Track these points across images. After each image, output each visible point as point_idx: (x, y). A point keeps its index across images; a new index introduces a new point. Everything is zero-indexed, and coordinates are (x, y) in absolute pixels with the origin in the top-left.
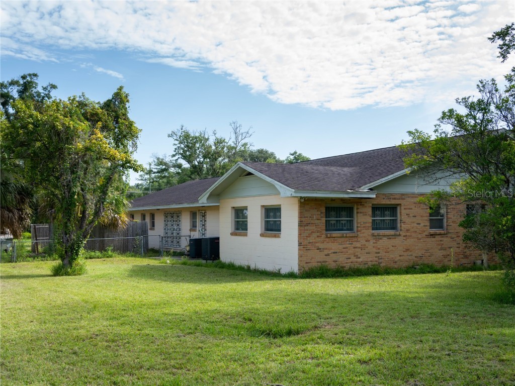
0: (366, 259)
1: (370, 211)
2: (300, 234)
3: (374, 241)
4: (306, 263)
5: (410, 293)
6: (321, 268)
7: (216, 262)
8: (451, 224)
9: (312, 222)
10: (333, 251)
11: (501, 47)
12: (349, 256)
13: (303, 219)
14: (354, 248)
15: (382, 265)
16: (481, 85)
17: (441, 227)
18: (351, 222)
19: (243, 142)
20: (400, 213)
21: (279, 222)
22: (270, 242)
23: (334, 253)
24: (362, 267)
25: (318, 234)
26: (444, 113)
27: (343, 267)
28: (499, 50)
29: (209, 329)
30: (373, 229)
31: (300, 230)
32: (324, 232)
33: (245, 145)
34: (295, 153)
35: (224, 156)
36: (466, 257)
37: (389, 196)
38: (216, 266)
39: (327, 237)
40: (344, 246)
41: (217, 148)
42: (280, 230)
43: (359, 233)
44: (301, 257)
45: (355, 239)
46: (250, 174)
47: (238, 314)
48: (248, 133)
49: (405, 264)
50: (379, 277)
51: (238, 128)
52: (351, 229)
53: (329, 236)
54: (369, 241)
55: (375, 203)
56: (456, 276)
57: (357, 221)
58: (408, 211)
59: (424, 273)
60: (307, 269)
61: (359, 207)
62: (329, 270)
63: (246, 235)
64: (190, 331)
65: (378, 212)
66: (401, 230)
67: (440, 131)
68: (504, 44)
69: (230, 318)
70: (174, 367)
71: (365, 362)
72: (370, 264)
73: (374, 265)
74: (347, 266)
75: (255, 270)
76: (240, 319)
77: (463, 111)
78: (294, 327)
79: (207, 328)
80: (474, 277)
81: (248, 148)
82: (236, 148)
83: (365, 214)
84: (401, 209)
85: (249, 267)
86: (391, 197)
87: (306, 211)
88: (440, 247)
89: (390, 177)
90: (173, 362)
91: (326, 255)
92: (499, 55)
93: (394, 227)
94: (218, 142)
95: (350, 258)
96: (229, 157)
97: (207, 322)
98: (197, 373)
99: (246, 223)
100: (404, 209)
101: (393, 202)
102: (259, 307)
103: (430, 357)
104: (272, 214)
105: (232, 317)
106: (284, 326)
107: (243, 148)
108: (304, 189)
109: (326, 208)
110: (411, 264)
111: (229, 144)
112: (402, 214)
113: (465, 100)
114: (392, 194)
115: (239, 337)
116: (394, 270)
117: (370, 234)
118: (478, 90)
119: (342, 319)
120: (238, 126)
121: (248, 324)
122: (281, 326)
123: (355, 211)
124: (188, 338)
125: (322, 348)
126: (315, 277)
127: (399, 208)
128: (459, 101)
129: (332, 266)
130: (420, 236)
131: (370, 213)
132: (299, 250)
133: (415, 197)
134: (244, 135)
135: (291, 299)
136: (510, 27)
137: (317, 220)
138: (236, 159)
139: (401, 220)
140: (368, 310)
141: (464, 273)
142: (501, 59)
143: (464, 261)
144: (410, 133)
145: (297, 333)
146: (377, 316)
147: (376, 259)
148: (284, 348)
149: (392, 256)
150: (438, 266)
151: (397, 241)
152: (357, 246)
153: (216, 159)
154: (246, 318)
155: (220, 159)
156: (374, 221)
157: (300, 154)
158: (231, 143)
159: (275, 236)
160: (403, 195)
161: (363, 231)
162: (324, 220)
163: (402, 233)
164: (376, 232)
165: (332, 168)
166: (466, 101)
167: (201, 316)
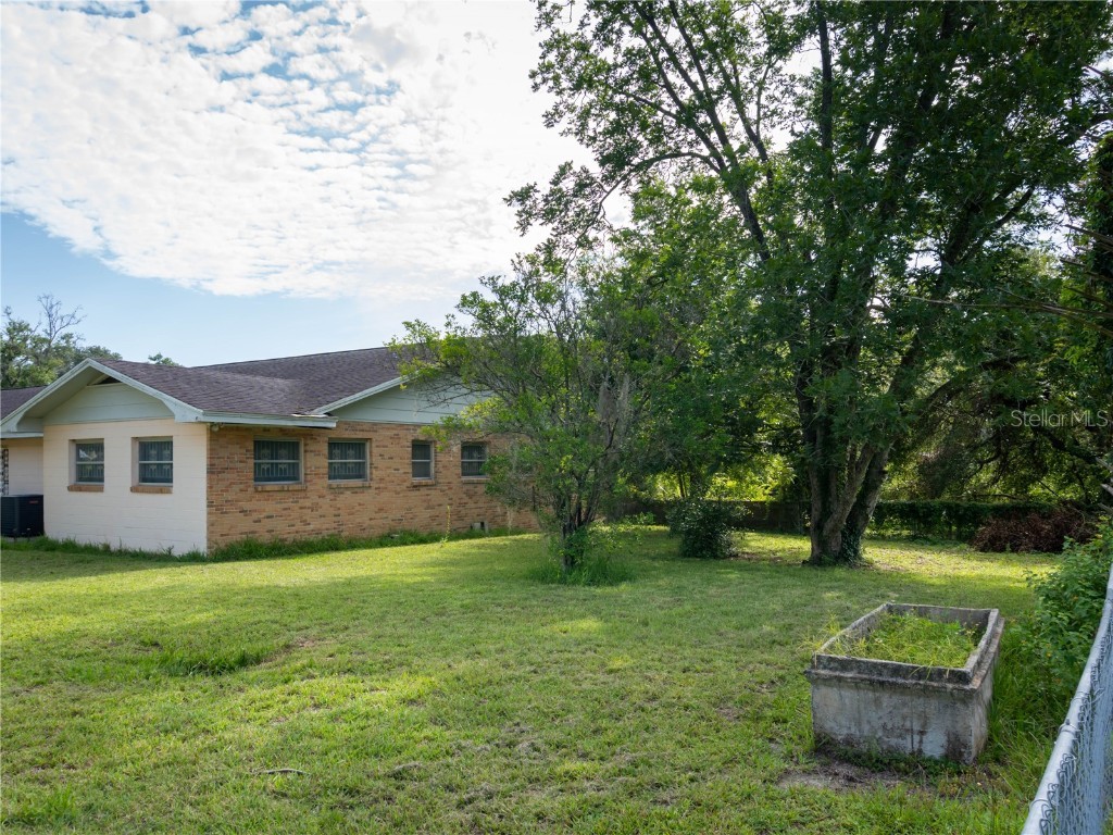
0: (319, 525)
1: (325, 449)
2: (210, 487)
3: (332, 497)
4: (222, 535)
5: (407, 575)
6: (247, 544)
7: (38, 539)
8: (441, 470)
9: (231, 465)
10: (265, 514)
11: (519, 214)
12: (292, 522)
13: (216, 461)
14: (301, 508)
15: (344, 534)
16: (516, 260)
17: (427, 474)
18: (295, 467)
19: (64, 331)
20: (371, 452)
21: (169, 467)
22: (151, 501)
23: (268, 517)
24: (312, 538)
25: (242, 486)
26: (464, 297)
27: (283, 540)
28: (517, 218)
29: (79, 672)
30: (330, 478)
31: (210, 480)
32: (252, 482)
33: (67, 337)
34: (159, 356)
35: (27, 353)
36: (461, 518)
37: (353, 426)
38: (37, 548)
39: (257, 491)
40: (286, 506)
41: (12, 338)
42: (170, 480)
43: (308, 484)
44: (212, 525)
45: (303, 494)
46: (110, 380)
47: (128, 635)
48: (73, 317)
49: (377, 532)
50: (343, 553)
51: (55, 308)
52: (295, 478)
53: (260, 488)
54: (323, 497)
55: (333, 436)
56: (453, 546)
57: (305, 463)
58: (381, 450)
59: (405, 544)
60: (222, 545)
61: (309, 442)
62: (261, 546)
63: (101, 490)
64: (39, 679)
65: (337, 451)
66: (371, 480)
67: (454, 326)
68: (523, 211)
69: (111, 644)
70: (32, 763)
71: (412, 702)
72: (325, 533)
73: (332, 535)
74: (290, 538)
75: (120, 551)
76: (133, 645)
77: (490, 297)
78: (250, 649)
79: (73, 669)
80: (479, 547)
81: (74, 342)
82: (50, 342)
83: (318, 454)
84: (371, 447)
85: (107, 548)
86: (359, 428)
87: (221, 447)
88: (425, 505)
89: (357, 395)
90: (27, 754)
91: (255, 522)
92: (517, 225)
93: (361, 476)
94: (14, 329)
95: (293, 526)
96: (36, 356)
97: (67, 657)
98: (95, 773)
99: (99, 468)
100: (377, 446)
101: (360, 435)
102: (164, 618)
103: (510, 679)
104: (153, 452)
105: (118, 643)
106: (232, 651)
107: (63, 343)
108: (220, 411)
109: (256, 442)
110: (386, 531)
111: (36, 334)
112: (373, 455)
113: (493, 280)
114: (358, 424)
115: (149, 682)
116: (363, 541)
117: (325, 485)
118: (512, 267)
119: (326, 628)
120: (54, 303)
121: (154, 653)
122: (224, 651)
123: (302, 449)
124: (40, 695)
125: (325, 685)
126: (237, 558)
127: (368, 445)
128: (486, 280)
129: (265, 538)
130: (398, 489)
131: (326, 451)
132: (209, 513)
133: (393, 429)
134: (66, 321)
135: (219, 598)
136: (532, 188)
137: (241, 462)
138: (50, 362)
139: (371, 464)
140: (362, 608)
141: (461, 542)
142: (519, 232)
143: (458, 524)
144: (408, 325)
145: (258, 661)
146: (382, 618)
147: (335, 525)
148: (255, 692)
149: (358, 520)
150: (424, 534)
151: (366, 497)
152: (304, 505)
153: (11, 359)
154: (146, 640)
155: (18, 359)
156: (330, 464)
157: (167, 359)
158: (41, 332)
159: (161, 491)
160: (375, 424)
161: (314, 481)
162: (251, 462)
163: (374, 485)
164: (335, 483)
165: (258, 378)
166: (494, 282)
167: (50, 645)
